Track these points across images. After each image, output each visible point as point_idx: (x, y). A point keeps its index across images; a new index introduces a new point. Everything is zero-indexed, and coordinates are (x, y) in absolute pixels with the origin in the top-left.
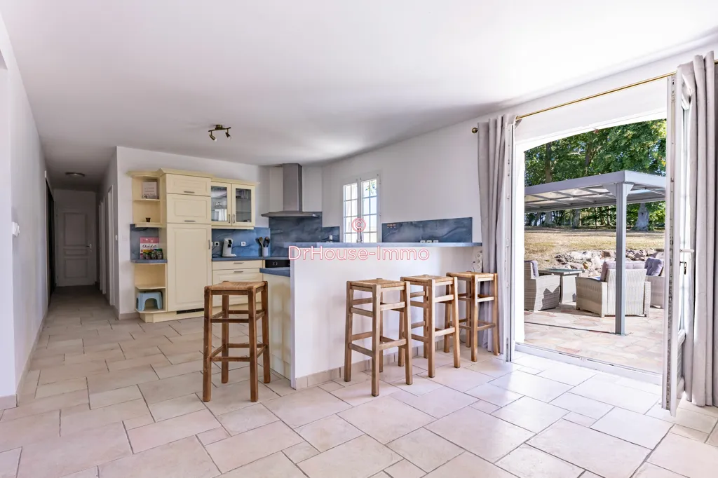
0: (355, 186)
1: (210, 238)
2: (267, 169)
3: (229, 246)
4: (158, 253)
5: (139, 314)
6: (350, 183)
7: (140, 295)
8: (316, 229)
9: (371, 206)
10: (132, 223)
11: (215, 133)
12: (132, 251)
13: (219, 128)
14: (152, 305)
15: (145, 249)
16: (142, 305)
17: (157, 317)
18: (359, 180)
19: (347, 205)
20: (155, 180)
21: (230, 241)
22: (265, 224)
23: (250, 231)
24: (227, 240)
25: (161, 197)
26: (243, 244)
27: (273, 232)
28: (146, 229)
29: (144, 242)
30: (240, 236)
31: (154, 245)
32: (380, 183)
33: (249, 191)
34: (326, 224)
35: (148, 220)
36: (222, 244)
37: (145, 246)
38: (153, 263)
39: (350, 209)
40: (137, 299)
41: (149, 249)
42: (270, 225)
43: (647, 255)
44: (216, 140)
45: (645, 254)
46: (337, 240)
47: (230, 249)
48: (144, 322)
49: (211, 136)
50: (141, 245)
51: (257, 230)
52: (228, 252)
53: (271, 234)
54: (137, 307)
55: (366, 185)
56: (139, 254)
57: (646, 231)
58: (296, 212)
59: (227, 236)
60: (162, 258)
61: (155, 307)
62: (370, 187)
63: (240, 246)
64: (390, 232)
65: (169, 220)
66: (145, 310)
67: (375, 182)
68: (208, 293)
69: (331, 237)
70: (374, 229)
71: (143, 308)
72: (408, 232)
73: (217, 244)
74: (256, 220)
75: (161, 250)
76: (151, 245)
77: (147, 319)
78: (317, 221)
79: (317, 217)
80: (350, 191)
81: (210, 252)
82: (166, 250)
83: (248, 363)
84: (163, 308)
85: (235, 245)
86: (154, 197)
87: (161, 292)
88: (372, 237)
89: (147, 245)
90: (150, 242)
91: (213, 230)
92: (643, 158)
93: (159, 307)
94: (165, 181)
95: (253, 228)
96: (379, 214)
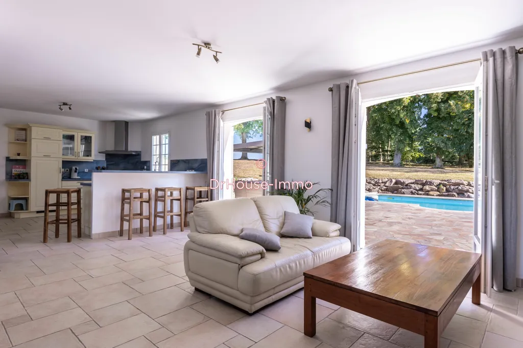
0: (158, 137)
1: (61, 166)
2: (104, 124)
3: (76, 172)
4: (25, 175)
5: (11, 213)
6: (155, 135)
7: (11, 201)
8: (137, 162)
9: (166, 149)
10: (7, 156)
11: (62, 107)
12: (7, 174)
13: (65, 104)
14: (20, 207)
15: (16, 172)
16: (13, 207)
17: (23, 215)
18: (160, 134)
19: (154, 148)
20: (25, 130)
21: (76, 169)
22: (102, 158)
23: (92, 162)
24: (74, 168)
25: (28, 139)
26: (86, 170)
27: (108, 163)
28: (16, 160)
29: (15, 168)
30: (84, 165)
31: (22, 170)
32: (170, 136)
33: (91, 137)
34: (143, 159)
35: (19, 154)
36: (71, 170)
37: (16, 171)
38: (22, 181)
39: (155, 150)
40: (10, 204)
41: (19, 173)
42: (106, 159)
43: (382, 183)
44: (63, 110)
45: (380, 181)
46: (149, 169)
47: (76, 174)
48: (14, 218)
49: (60, 108)
50: (13, 170)
51: (95, 162)
52: (75, 176)
53: (107, 165)
54: (9, 209)
55: (163, 136)
56: (11, 176)
57: (399, 167)
58: (123, 151)
59: (74, 165)
60: (28, 178)
61: (22, 209)
62: (165, 139)
63: (84, 172)
64: (175, 165)
65: (32, 155)
66: (15, 210)
67: (167, 135)
68: (47, 193)
69: (145, 167)
70: (167, 163)
71: (14, 209)
72: (182, 165)
73: (67, 170)
74: (95, 155)
75: (27, 173)
76: (20, 170)
77: (16, 216)
78: (138, 157)
79: (138, 154)
80: (155, 139)
81: (61, 175)
82: (30, 173)
83: (66, 225)
84: (27, 209)
85: (81, 171)
86: (23, 140)
87: (26, 199)
88: (165, 168)
89: (18, 170)
90: (19, 168)
91: (63, 161)
92: (395, 117)
93: (24, 208)
94: (31, 130)
95: (92, 161)
96: (169, 154)
